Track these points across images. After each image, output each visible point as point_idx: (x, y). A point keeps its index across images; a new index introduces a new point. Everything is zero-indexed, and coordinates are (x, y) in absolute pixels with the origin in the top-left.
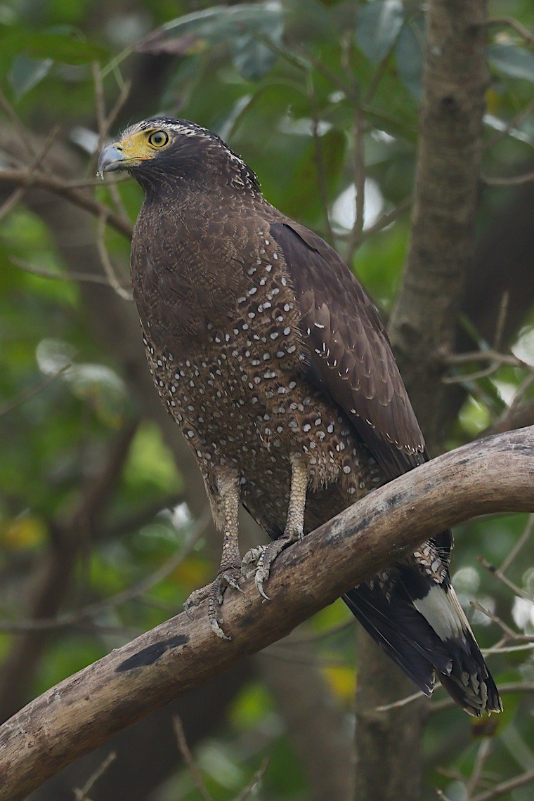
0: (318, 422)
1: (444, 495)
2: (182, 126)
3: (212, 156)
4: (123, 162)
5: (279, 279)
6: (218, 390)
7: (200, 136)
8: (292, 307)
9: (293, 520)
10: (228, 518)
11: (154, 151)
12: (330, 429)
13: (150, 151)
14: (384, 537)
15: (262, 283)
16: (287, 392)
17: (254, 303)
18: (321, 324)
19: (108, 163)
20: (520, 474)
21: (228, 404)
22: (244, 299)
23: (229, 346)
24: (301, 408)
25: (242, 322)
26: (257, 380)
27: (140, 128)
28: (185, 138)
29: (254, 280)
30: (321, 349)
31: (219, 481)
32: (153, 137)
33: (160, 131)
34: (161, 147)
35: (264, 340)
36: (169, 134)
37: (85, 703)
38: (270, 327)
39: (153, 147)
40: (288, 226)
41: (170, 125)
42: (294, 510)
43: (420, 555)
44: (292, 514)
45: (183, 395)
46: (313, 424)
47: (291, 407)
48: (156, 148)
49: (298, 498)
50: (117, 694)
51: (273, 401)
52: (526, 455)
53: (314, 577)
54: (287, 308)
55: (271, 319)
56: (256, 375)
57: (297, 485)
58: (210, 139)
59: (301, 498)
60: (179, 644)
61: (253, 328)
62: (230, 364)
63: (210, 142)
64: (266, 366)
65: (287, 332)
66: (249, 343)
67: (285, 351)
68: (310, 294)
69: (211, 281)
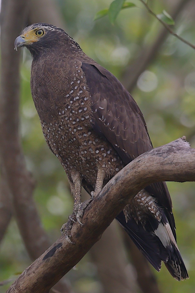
0: (102, 149)
1: (132, 175)
2: (49, 27)
3: (62, 38)
4: (25, 43)
5: (83, 87)
6: (62, 136)
7: (57, 30)
8: (88, 99)
9: (96, 191)
10: (76, 192)
11: (38, 38)
12: (109, 152)
13: (36, 38)
14: (115, 195)
15: (76, 88)
16: (87, 136)
17: (72, 97)
18: (102, 107)
19: (19, 44)
20: (157, 164)
21: (67, 142)
22: (69, 95)
23: (64, 115)
24: (94, 143)
25: (68, 105)
26: (75, 130)
27: (32, 28)
28: (50, 32)
29: (73, 87)
30: (101, 118)
31: (72, 176)
32: (37, 32)
33: (41, 29)
34: (41, 36)
35: (76, 113)
36: (44, 30)
37: (33, 274)
38: (79, 107)
39: (38, 36)
40: (94, 66)
41: (44, 26)
42: (97, 187)
43: (150, 209)
44: (96, 188)
45: (51, 139)
46: (100, 150)
47: (89, 143)
48: (39, 37)
49: (99, 182)
50: (43, 270)
51: (81, 140)
52: (160, 156)
53: (95, 214)
54: (85, 99)
55: (79, 104)
56: (75, 128)
57: (99, 176)
58: (61, 32)
59: (101, 182)
60: (60, 247)
61: (72, 108)
62: (65, 123)
63: (61, 33)
64: (78, 124)
65: (85, 109)
66: (71, 114)
67: (85, 118)
68: (98, 94)
69: (55, 87)
